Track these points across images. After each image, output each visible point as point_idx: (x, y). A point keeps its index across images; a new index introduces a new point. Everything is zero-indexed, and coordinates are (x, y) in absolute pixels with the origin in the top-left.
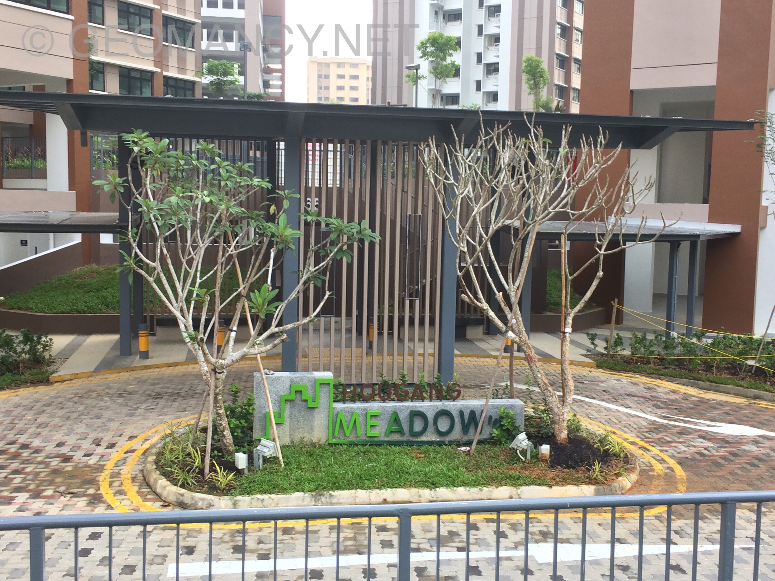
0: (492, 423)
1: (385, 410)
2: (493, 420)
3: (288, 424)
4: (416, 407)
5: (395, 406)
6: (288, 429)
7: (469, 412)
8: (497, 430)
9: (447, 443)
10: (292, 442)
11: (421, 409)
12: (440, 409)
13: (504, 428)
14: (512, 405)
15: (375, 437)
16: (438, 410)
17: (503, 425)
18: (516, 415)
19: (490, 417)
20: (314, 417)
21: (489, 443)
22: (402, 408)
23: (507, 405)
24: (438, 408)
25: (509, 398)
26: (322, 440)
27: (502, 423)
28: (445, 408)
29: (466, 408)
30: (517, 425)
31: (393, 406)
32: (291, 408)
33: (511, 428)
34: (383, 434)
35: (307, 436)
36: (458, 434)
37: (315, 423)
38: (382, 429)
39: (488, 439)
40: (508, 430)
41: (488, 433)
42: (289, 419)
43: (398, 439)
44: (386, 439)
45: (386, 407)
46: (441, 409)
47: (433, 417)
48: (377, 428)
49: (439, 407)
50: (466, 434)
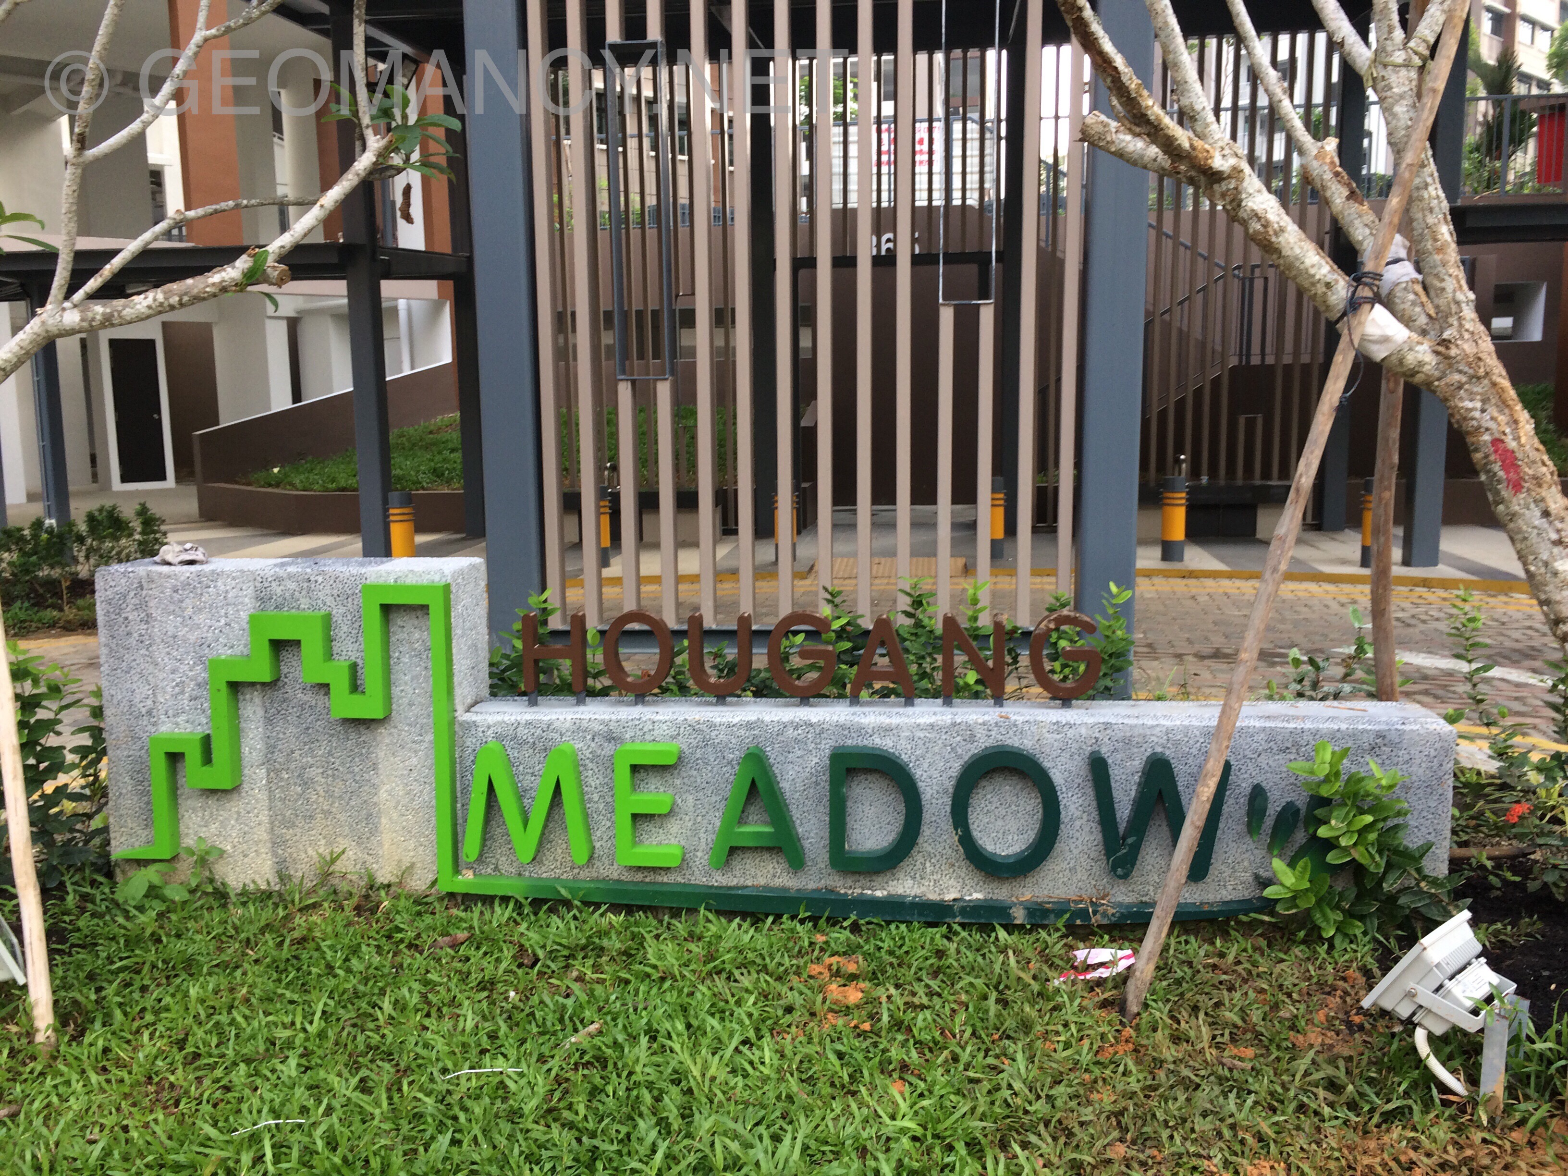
0: (1269, 822)
1: (706, 743)
2: (1273, 808)
3: (263, 796)
4: (860, 730)
5: (758, 724)
6: (264, 817)
7: (1137, 764)
8: (1292, 864)
9: (1019, 916)
10: (283, 877)
11: (886, 744)
12: (983, 742)
13: (1332, 858)
14: (1380, 735)
15: (667, 869)
16: (975, 749)
17: (1330, 844)
18: (1406, 788)
19: (1258, 794)
20: (375, 767)
21: (1248, 928)
22: (790, 732)
23: (1354, 735)
24: (972, 738)
25: (1371, 696)
26: (418, 871)
27: (1323, 832)
28: (1014, 741)
29: (1127, 742)
30: (1411, 841)
31: (749, 726)
32: (269, 721)
33: (1375, 863)
34: (701, 858)
35: (350, 853)
36: (1082, 875)
37: (383, 794)
38: (695, 832)
39: (1246, 906)
40: (1356, 869)
41: (1248, 877)
42: (262, 772)
43: (778, 882)
44: (720, 880)
45: (712, 726)
46: (990, 743)
47: (950, 785)
48: (673, 826)
49: (980, 733)
50: (1125, 876)
